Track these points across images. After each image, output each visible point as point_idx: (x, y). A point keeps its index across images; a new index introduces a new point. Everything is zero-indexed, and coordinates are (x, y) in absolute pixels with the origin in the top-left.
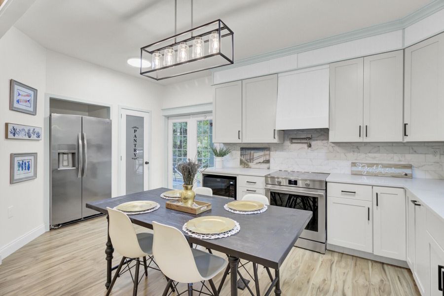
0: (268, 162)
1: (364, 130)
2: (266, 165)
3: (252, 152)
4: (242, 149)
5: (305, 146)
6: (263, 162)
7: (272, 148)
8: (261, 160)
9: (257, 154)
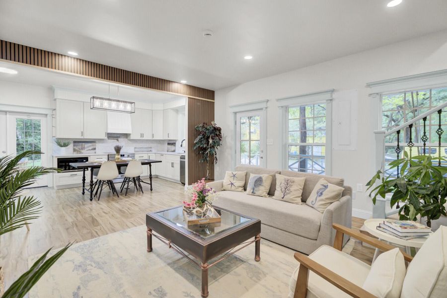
0: (95, 149)
1: (142, 135)
2: (94, 151)
3: (83, 144)
4: (75, 142)
5: (116, 140)
6: (92, 149)
7: (97, 142)
8: (91, 148)
9: (86, 145)
